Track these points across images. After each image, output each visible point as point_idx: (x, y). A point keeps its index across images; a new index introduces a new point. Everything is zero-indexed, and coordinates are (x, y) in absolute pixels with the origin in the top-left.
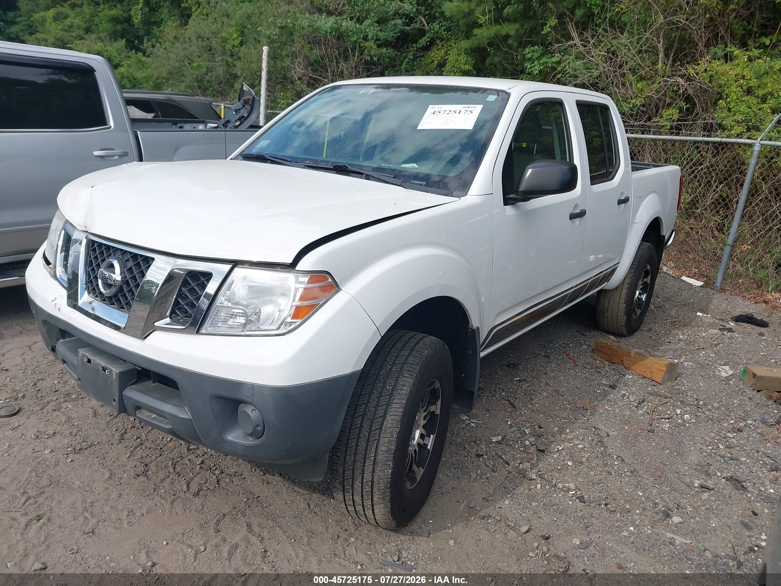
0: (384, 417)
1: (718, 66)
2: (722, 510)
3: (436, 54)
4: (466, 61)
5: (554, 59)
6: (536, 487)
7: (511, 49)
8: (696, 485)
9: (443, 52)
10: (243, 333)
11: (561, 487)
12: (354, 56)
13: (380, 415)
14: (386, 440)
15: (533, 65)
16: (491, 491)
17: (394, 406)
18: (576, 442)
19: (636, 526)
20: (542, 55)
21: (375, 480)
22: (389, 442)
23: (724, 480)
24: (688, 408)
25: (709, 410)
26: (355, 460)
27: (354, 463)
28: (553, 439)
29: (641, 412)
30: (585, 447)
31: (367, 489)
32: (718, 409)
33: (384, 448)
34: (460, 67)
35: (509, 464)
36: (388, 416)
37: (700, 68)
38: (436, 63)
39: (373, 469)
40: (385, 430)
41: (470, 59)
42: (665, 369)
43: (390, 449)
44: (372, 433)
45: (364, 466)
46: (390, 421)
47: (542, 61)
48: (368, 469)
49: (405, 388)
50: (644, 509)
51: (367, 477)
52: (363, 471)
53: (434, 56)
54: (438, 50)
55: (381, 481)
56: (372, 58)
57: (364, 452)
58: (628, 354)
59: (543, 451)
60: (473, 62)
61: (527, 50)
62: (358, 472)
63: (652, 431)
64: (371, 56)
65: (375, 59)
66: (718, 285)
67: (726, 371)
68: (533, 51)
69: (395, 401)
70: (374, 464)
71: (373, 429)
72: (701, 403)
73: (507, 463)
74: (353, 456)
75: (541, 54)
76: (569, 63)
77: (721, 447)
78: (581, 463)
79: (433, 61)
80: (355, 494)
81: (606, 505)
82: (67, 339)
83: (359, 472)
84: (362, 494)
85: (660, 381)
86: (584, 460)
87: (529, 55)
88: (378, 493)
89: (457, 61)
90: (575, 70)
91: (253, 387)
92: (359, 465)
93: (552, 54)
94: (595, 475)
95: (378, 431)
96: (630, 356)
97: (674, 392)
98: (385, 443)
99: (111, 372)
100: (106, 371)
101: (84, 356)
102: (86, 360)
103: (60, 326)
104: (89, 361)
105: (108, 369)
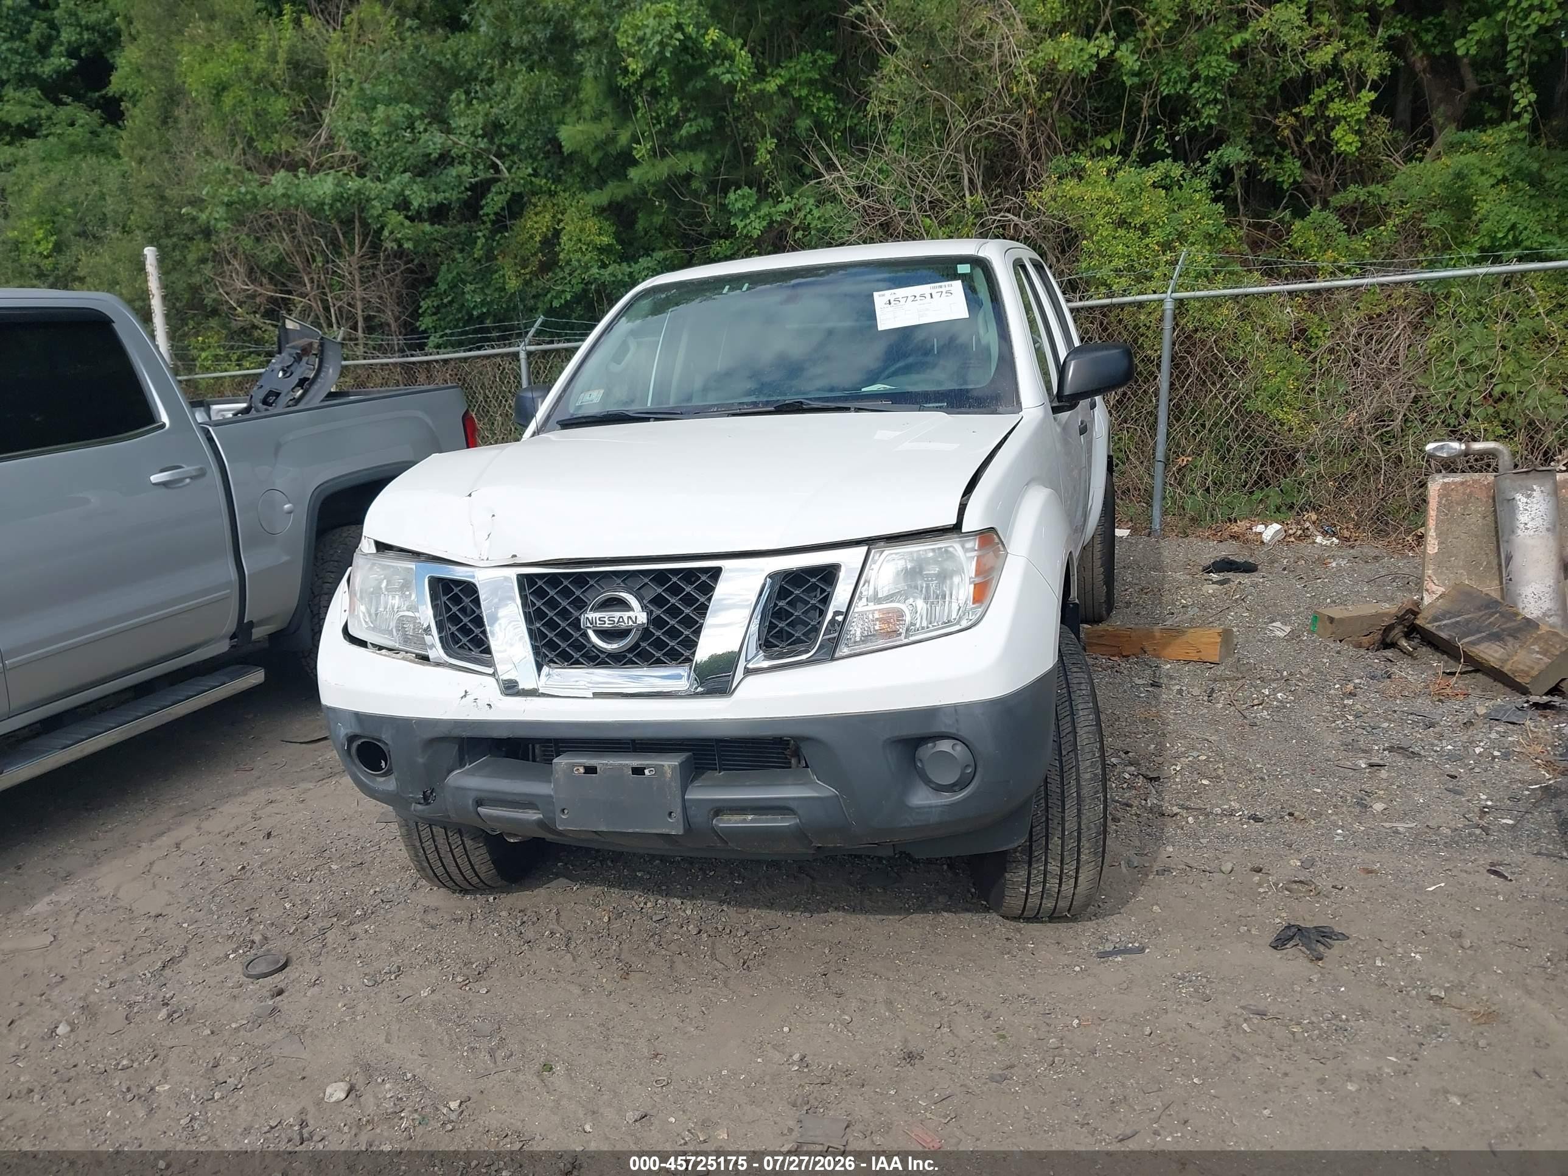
0: (1074, 732)
1: (1070, 186)
2: (1414, 783)
3: (536, 223)
4: (600, 229)
5: (784, 207)
6: (1187, 822)
7: (697, 197)
8: (1363, 766)
9: (548, 217)
10: (906, 641)
11: (1219, 812)
12: (351, 244)
13: (1067, 731)
14: (1088, 763)
15: (748, 221)
16: (1138, 844)
17: (1081, 713)
18: (1195, 754)
19: (1342, 827)
20: (759, 201)
21: (1083, 826)
22: (1093, 764)
23: (1386, 752)
24: (1274, 685)
25: (1300, 680)
26: (1047, 806)
27: (1047, 811)
28: (1161, 760)
29: (1220, 706)
30: (1209, 757)
31: (1072, 844)
32: (1309, 675)
33: (1088, 776)
34: (592, 241)
35: (1131, 806)
36: (1078, 730)
37: (1046, 195)
38: (538, 238)
39: (1079, 810)
40: (1082, 750)
41: (606, 224)
42: (1219, 640)
43: (1096, 775)
44: (1064, 759)
45: (1063, 811)
46: (1085, 736)
47: (762, 213)
48: (1071, 812)
49: (1083, 687)
50: (1335, 806)
51: (1071, 825)
52: (1063, 818)
53: (532, 228)
54: (536, 214)
55: (1092, 825)
56: (400, 246)
57: (1059, 790)
58: (1150, 635)
59: (1157, 779)
60: (613, 229)
61: (732, 196)
62: (1054, 824)
63: (1254, 725)
64: (396, 240)
65: (407, 245)
66: (1158, 527)
67: (1280, 630)
68: (743, 197)
69: (1080, 707)
70: (1078, 804)
71: (1064, 753)
72: (1285, 673)
73: (1128, 805)
74: (1043, 801)
75: (757, 200)
76: (811, 210)
77: (1351, 718)
78: (1218, 777)
79: (532, 237)
80: (1050, 860)
81: (1291, 814)
82: (467, 767)
83: (1056, 822)
84: (1062, 855)
85: (1216, 659)
86: (1220, 772)
87: (739, 205)
88: (1087, 845)
89: (582, 230)
90: (825, 221)
91: (955, 709)
92: (1055, 811)
93: (777, 199)
94: (1246, 787)
95: (1072, 755)
96: (1153, 638)
97: (1243, 668)
98: (1087, 768)
99: (659, 769)
100: (646, 772)
101: (574, 765)
102: (582, 770)
103: (496, 734)
104: (591, 770)
105: (649, 766)
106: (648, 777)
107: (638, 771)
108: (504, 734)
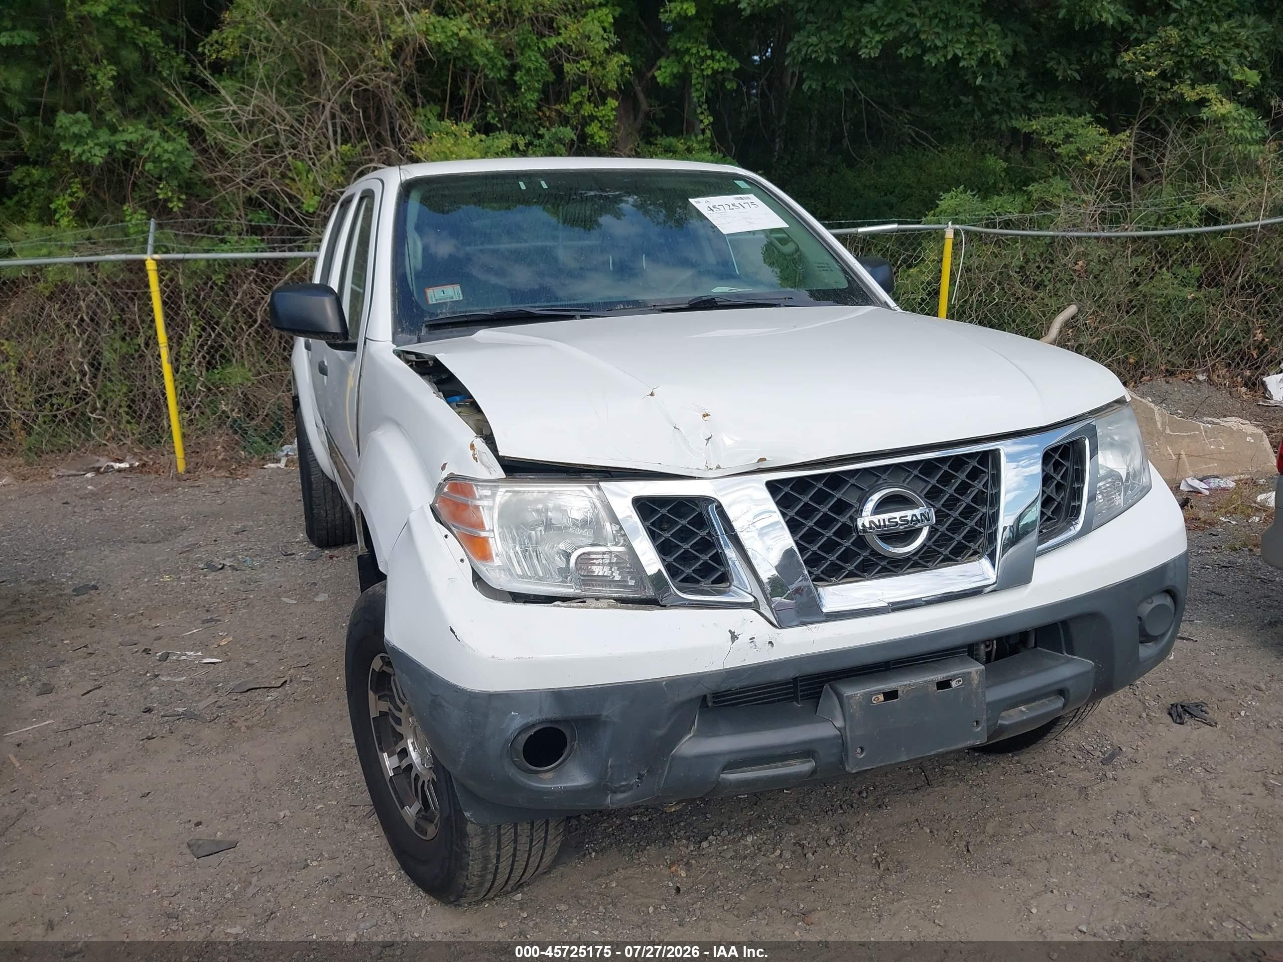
20: (96, 127)
47: (101, 141)
76: (159, 142)
99: (966, 677)
100: (954, 684)
101: (871, 694)
102: (881, 698)
103: (779, 677)
104: (891, 695)
105: (954, 677)
106: (956, 689)
107: (944, 685)
108: (792, 674)
